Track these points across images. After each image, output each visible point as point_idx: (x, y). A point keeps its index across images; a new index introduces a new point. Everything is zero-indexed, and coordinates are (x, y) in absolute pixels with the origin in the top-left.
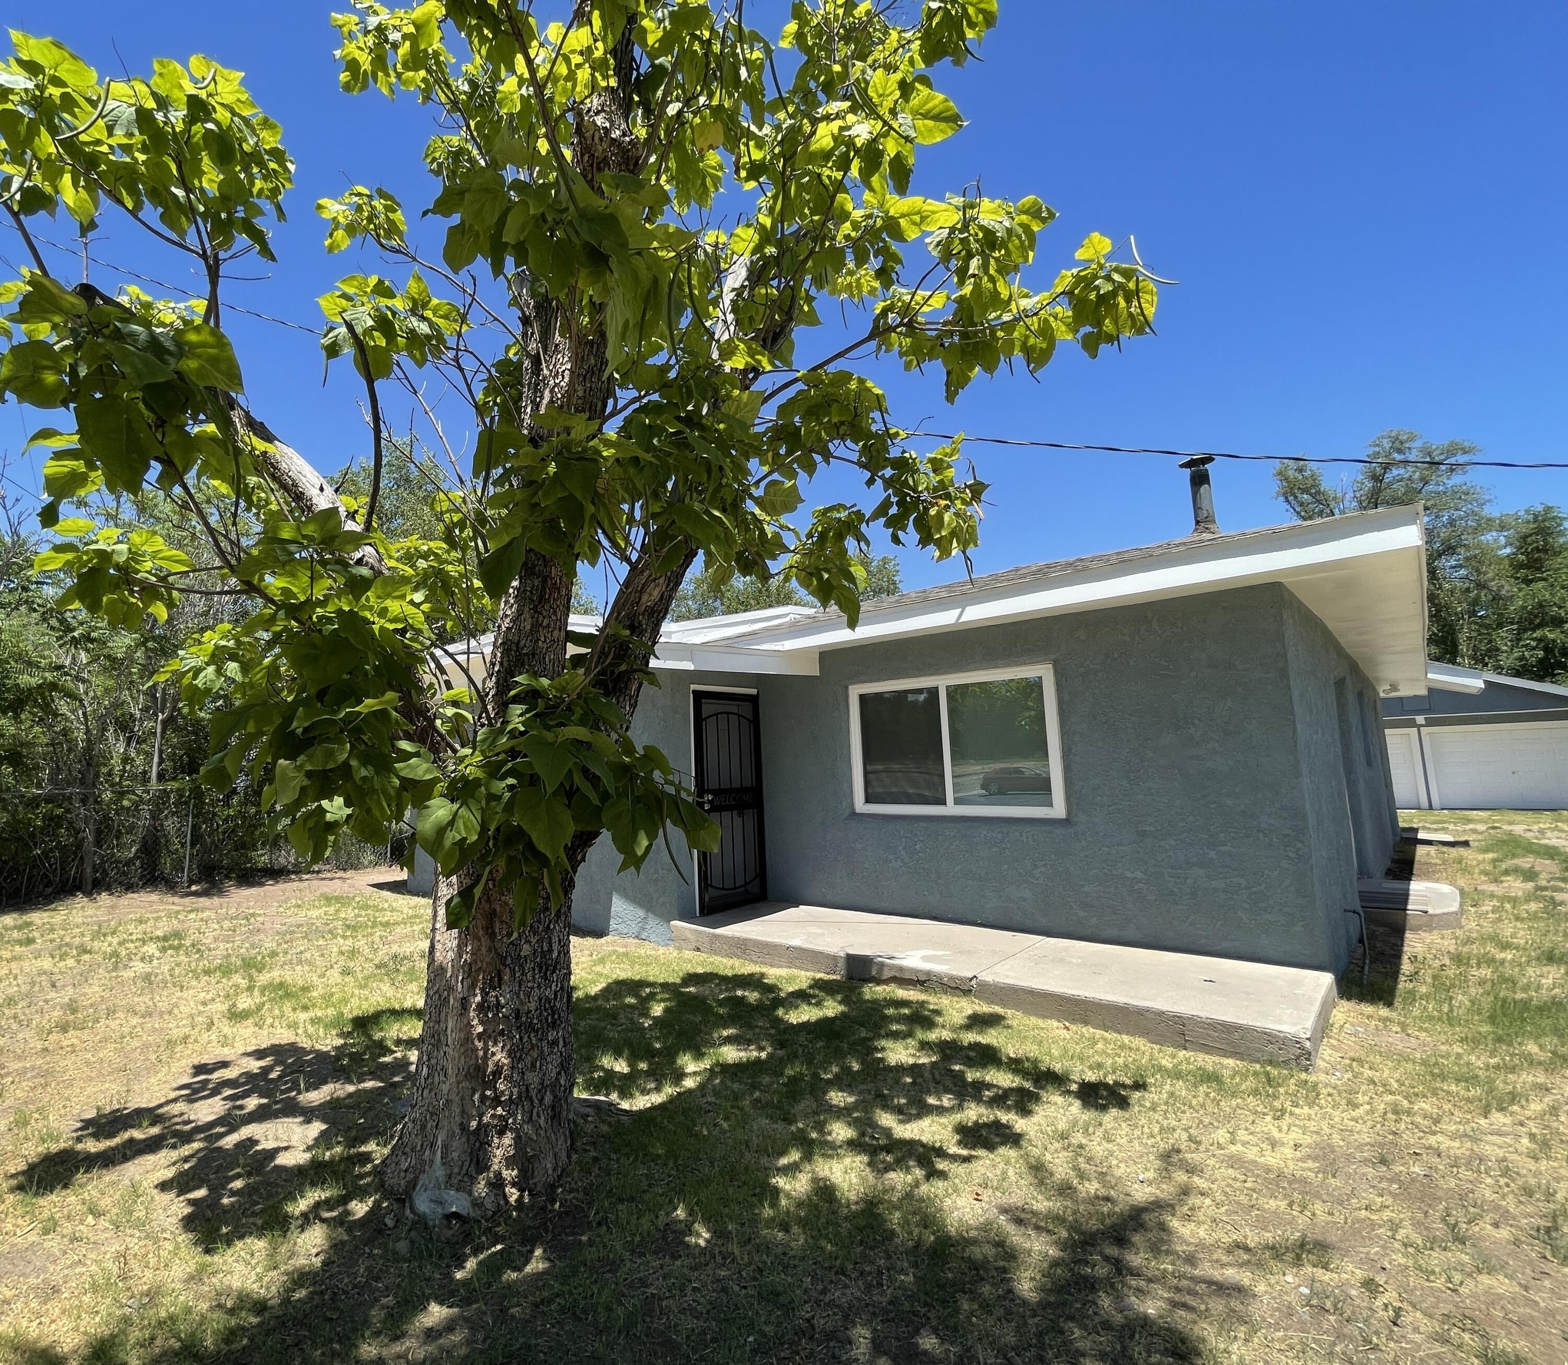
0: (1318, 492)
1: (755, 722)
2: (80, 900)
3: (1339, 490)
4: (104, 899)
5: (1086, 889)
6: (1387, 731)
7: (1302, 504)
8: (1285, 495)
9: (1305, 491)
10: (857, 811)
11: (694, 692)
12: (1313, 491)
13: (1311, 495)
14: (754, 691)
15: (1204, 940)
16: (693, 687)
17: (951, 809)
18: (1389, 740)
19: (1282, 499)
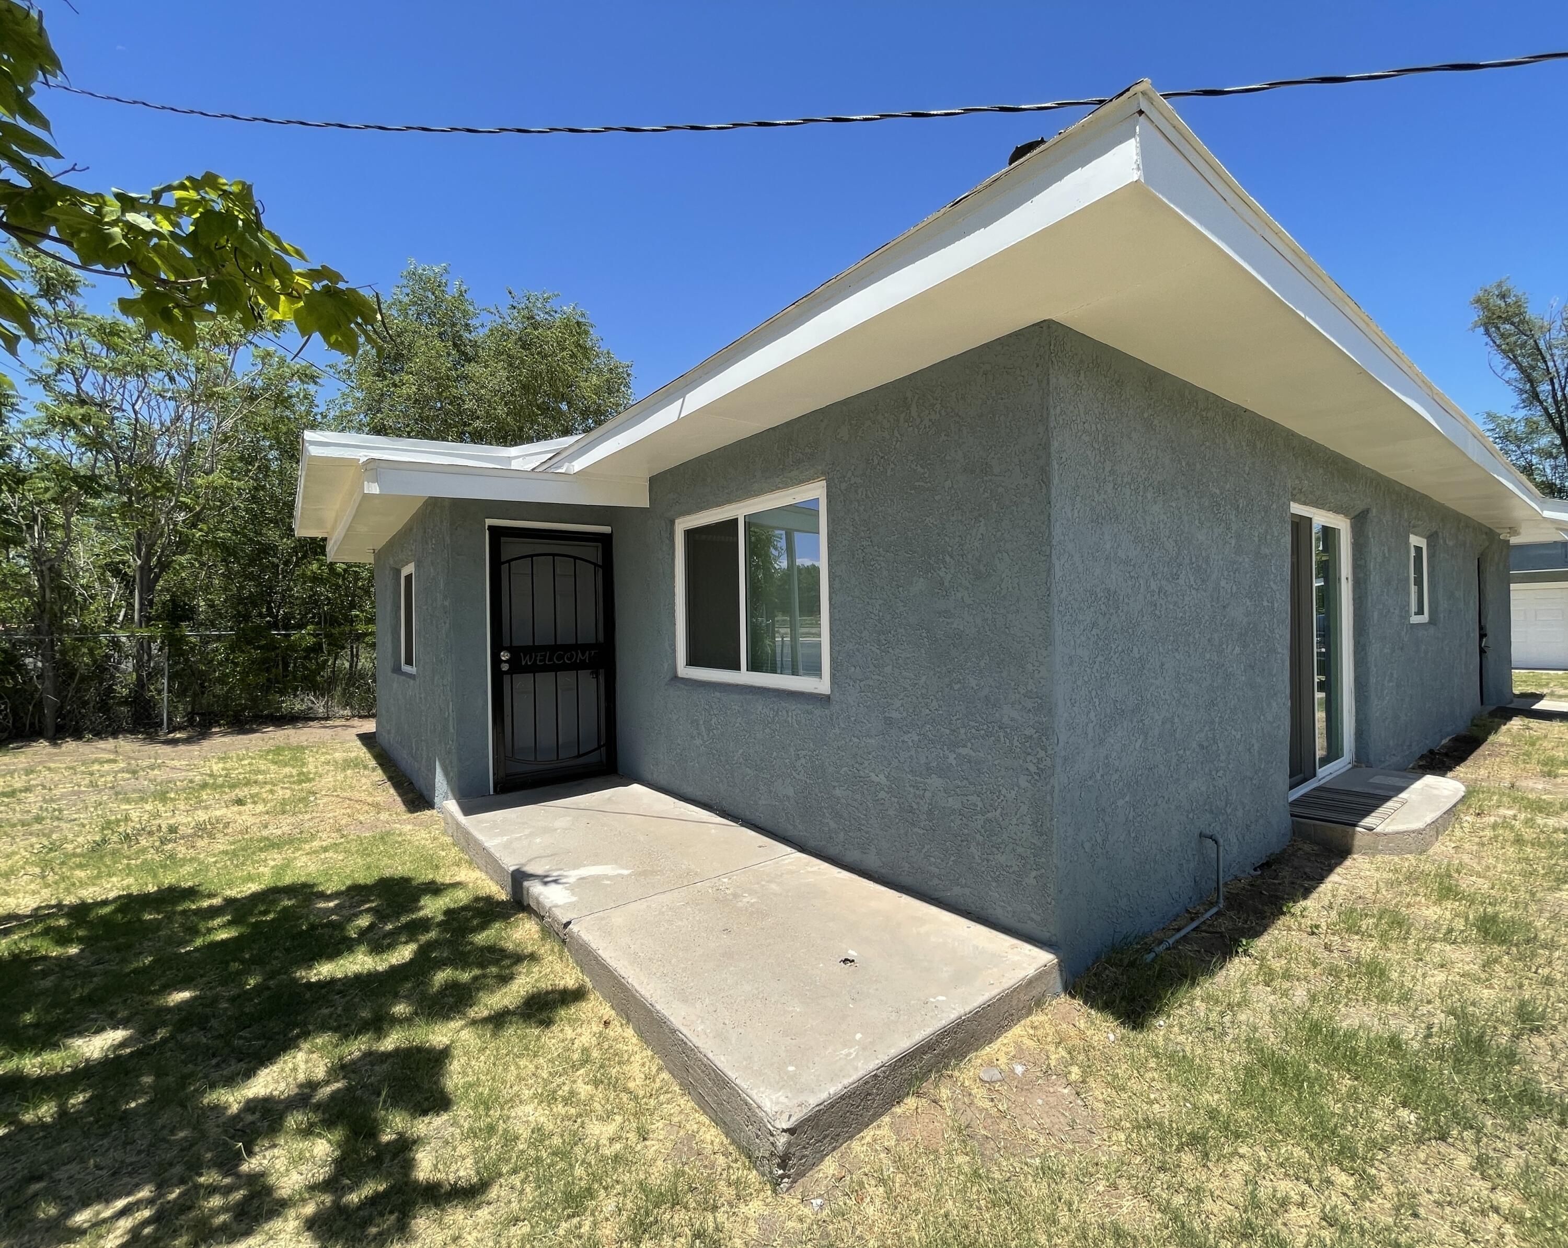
0: (1522, 322)
1: (607, 568)
2: (42, 747)
3: (1547, 318)
4: (70, 745)
5: (838, 792)
6: (1512, 586)
7: (1502, 336)
8: (1486, 326)
9: (1508, 320)
10: (680, 675)
11: (490, 528)
12: (1516, 320)
13: (1512, 324)
14: (606, 529)
15: (936, 881)
16: (489, 522)
17: (744, 677)
18: (1513, 596)
19: (1482, 329)
